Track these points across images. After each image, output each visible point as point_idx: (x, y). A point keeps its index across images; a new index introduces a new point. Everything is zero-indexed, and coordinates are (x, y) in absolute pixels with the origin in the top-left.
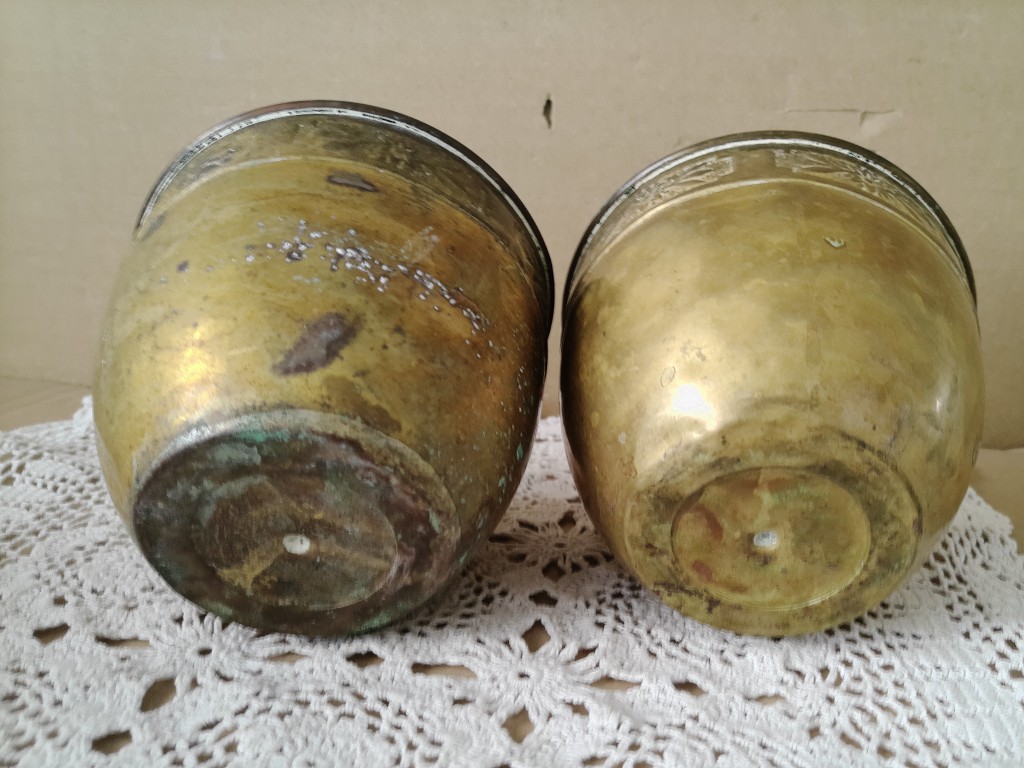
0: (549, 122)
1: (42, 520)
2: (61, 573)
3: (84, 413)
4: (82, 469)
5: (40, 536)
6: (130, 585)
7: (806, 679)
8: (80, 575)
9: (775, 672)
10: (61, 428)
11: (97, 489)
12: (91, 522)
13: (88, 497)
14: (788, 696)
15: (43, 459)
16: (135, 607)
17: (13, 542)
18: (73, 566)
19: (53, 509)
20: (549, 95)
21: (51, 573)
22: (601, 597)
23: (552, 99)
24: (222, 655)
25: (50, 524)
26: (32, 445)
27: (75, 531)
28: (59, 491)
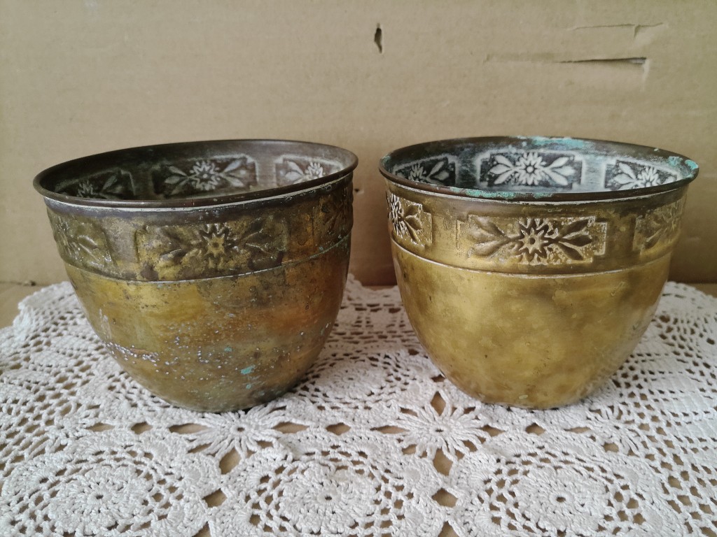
2: (33, 516)
3: (21, 319)
8: (50, 516)
12: (47, 448)
13: (39, 417)
18: (42, 504)
20: (378, 25)
21: (23, 516)
22: (488, 486)
23: (381, 27)
27: (35, 461)
28: (13, 412)
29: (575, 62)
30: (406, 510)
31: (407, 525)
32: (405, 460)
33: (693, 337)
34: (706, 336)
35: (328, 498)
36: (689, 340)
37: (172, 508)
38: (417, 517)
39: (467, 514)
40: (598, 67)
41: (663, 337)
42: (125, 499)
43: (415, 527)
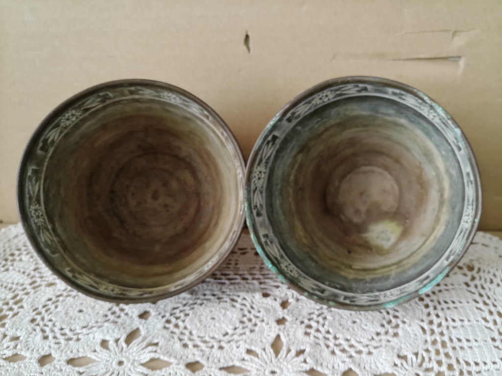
0: (249, 49)
20: (247, 32)
29: (404, 60)
33: (491, 286)
36: (488, 289)
40: (423, 63)
41: (467, 285)
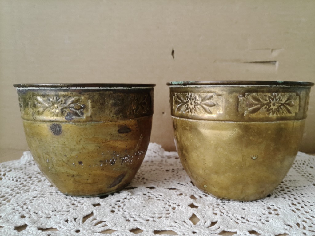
0: (174, 57)
1: (13, 191)
3: (24, 157)
4: (25, 174)
5: (13, 196)
6: (47, 210)
7: (293, 227)
8: (29, 208)
9: (282, 226)
10: (16, 162)
11: (31, 180)
12: (30, 191)
13: (28, 183)
14: (289, 234)
15: (12, 171)
16: (50, 217)
17: (4, 198)
18: (26, 205)
19: (17, 187)
20: (173, 49)
21: (18, 207)
24: (84, 232)
25: (16, 192)
26: (8, 167)
27: (25, 194)
28: (18, 181)
29: (249, 63)
30: (177, 210)
31: (177, 214)
32: (178, 197)
33: (304, 166)
34: (309, 165)
35: (144, 207)
36: (302, 167)
37: (79, 207)
38: (181, 212)
39: (203, 211)
40: (258, 65)
42: (60, 204)
43: (180, 215)
